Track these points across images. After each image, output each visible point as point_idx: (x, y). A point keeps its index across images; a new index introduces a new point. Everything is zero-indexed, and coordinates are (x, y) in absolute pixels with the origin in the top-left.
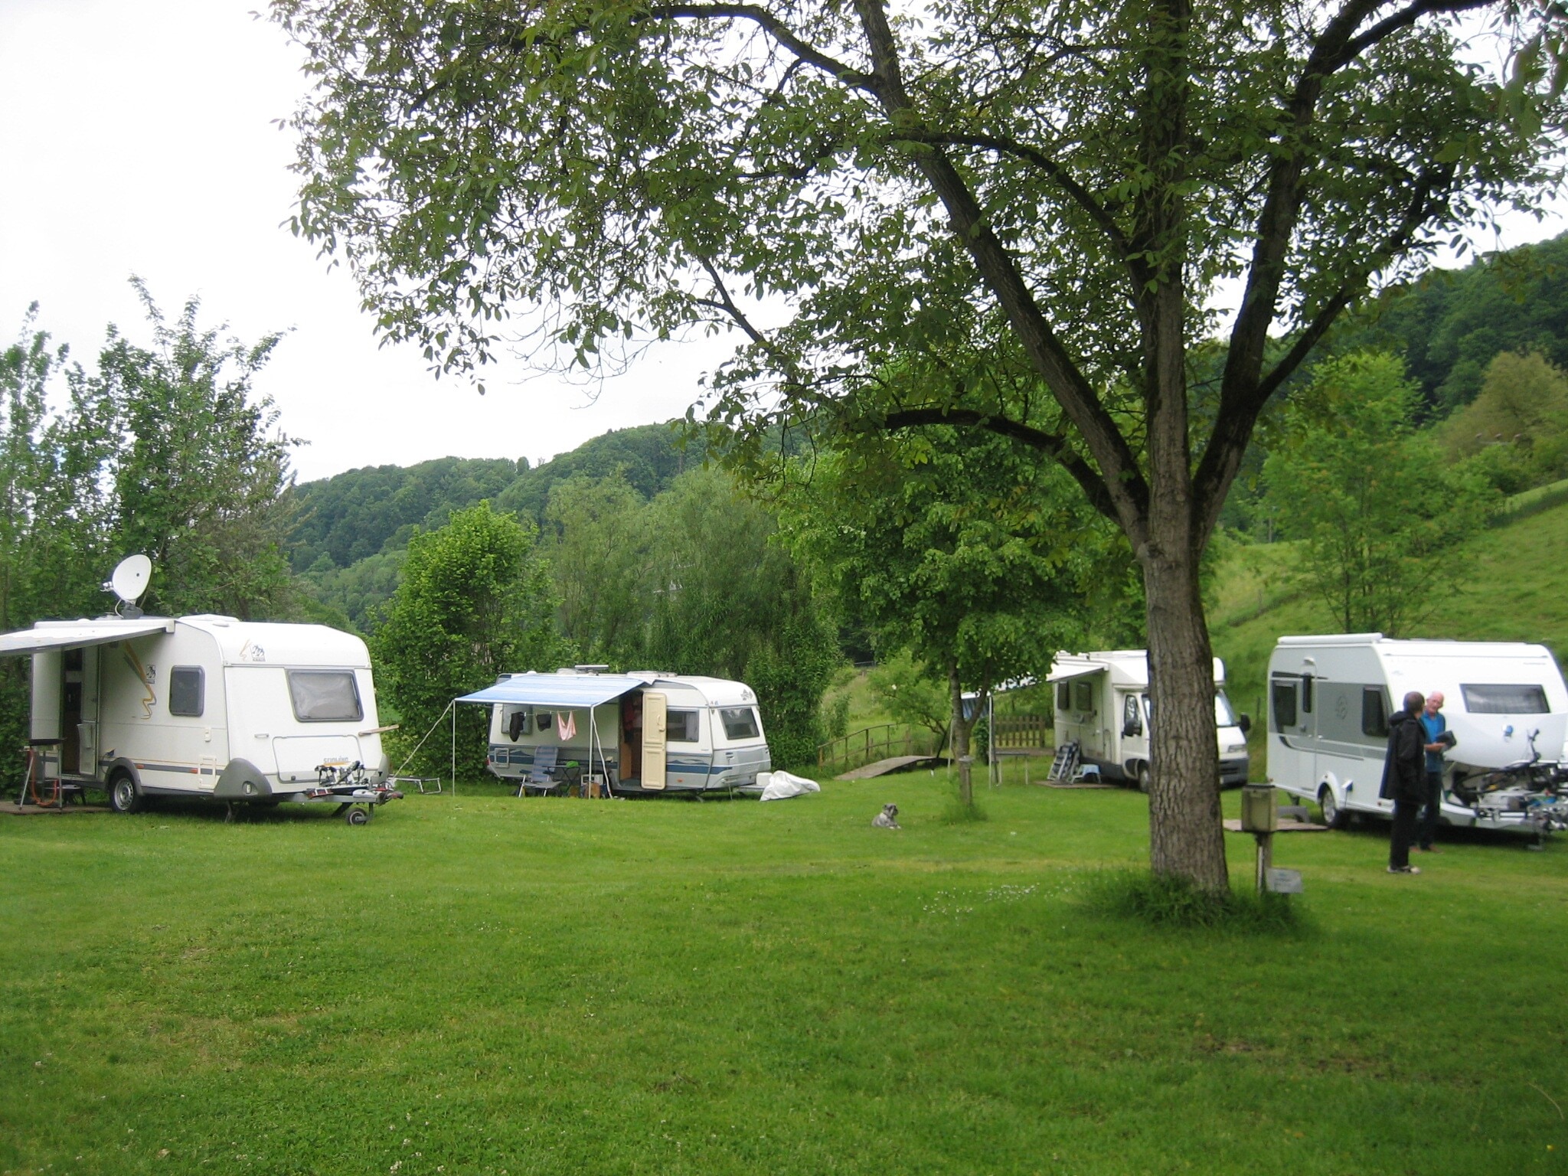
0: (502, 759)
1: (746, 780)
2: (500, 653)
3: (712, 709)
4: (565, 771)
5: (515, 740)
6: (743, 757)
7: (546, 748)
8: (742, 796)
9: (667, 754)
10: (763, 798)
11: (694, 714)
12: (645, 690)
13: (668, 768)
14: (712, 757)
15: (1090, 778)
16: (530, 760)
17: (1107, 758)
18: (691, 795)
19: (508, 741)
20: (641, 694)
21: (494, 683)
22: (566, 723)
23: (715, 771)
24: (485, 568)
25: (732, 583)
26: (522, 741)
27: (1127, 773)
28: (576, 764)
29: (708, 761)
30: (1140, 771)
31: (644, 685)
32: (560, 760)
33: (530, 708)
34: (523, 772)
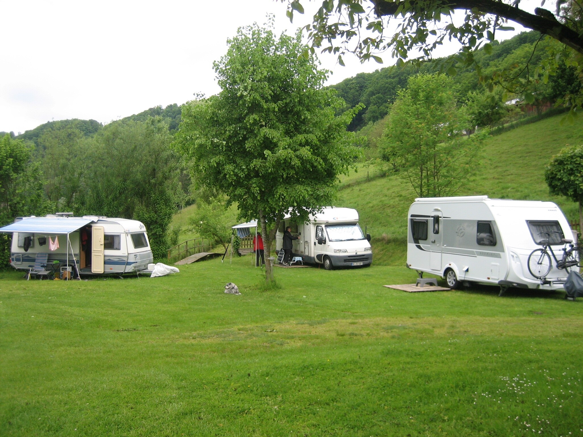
0: (18, 260)
1: (143, 267)
2: (15, 207)
3: (127, 233)
4: (53, 265)
5: (26, 250)
6: (142, 257)
7: (41, 254)
8: (141, 275)
9: (105, 256)
10: (152, 276)
11: (119, 236)
12: (93, 225)
13: (105, 263)
14: (128, 257)
15: (298, 263)
16: (34, 260)
17: (307, 254)
18: (116, 276)
19: (22, 251)
20: (91, 227)
21: (13, 222)
22: (54, 241)
23: (129, 264)
24: (8, 165)
25: (128, 175)
26: (30, 251)
27: (317, 261)
28: (58, 262)
29: (125, 259)
30: (324, 260)
31: (93, 222)
32: (49, 260)
33: (33, 234)
34: (30, 266)
